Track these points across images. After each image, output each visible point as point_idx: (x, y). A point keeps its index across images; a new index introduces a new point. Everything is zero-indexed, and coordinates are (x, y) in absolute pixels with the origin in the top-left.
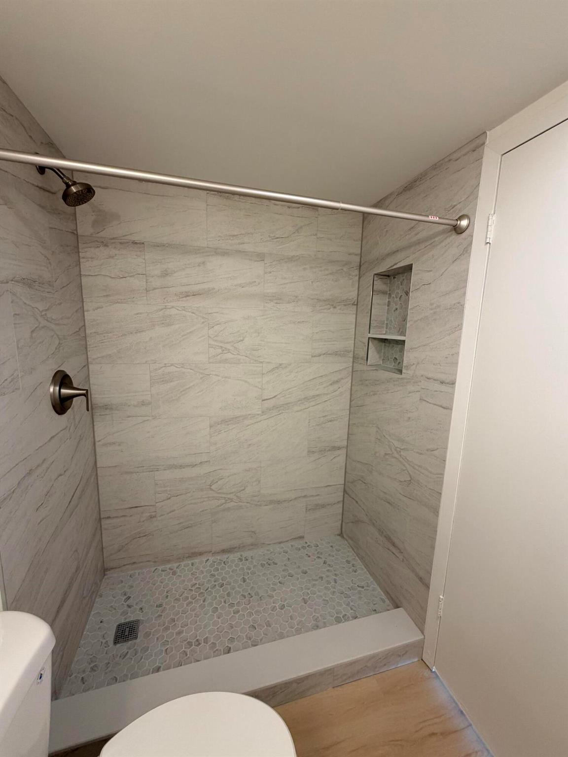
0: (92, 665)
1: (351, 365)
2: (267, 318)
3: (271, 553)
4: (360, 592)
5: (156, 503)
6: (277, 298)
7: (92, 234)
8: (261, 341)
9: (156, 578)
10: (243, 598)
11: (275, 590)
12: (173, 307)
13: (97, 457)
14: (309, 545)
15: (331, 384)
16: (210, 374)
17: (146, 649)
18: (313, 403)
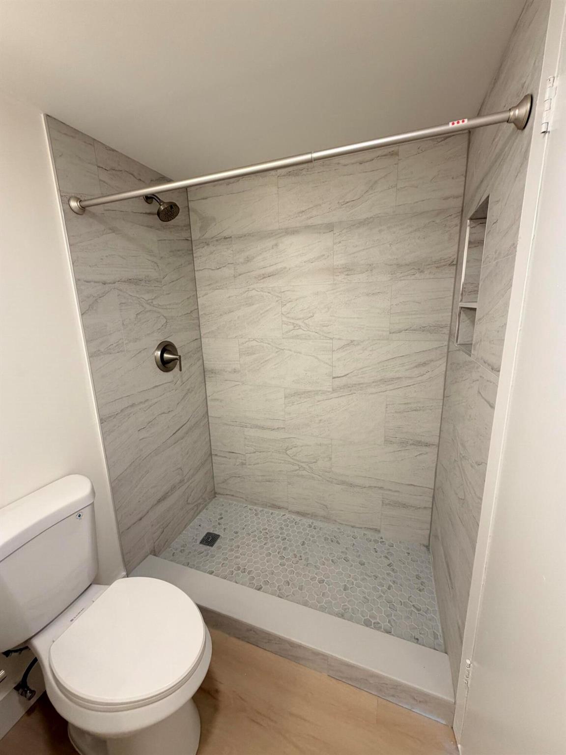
0: (182, 548)
1: (446, 343)
2: (337, 292)
3: (340, 532)
4: (411, 613)
5: (246, 453)
6: (348, 270)
7: (199, 238)
8: (331, 316)
9: (243, 513)
10: (294, 557)
11: (324, 565)
12: (254, 289)
13: (209, 408)
14: (383, 542)
15: (416, 367)
16: (284, 349)
17: (213, 556)
18: (391, 387)
